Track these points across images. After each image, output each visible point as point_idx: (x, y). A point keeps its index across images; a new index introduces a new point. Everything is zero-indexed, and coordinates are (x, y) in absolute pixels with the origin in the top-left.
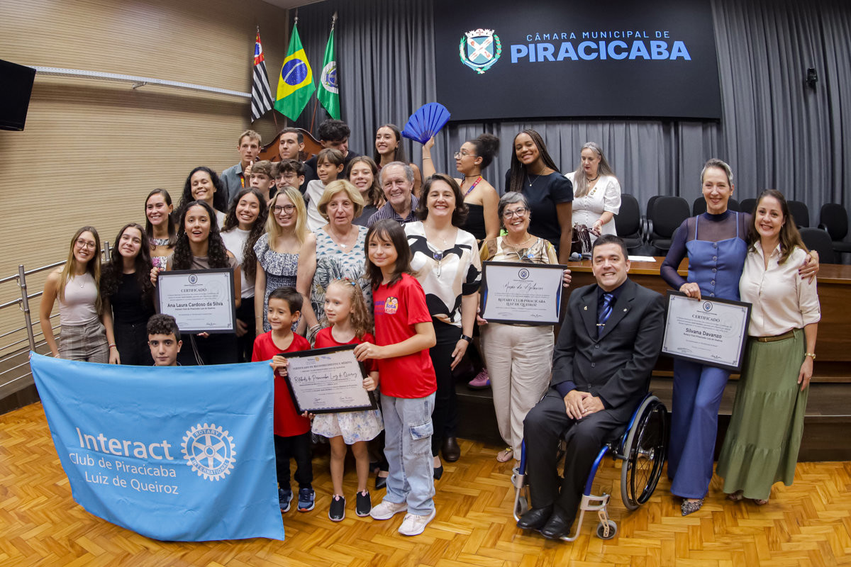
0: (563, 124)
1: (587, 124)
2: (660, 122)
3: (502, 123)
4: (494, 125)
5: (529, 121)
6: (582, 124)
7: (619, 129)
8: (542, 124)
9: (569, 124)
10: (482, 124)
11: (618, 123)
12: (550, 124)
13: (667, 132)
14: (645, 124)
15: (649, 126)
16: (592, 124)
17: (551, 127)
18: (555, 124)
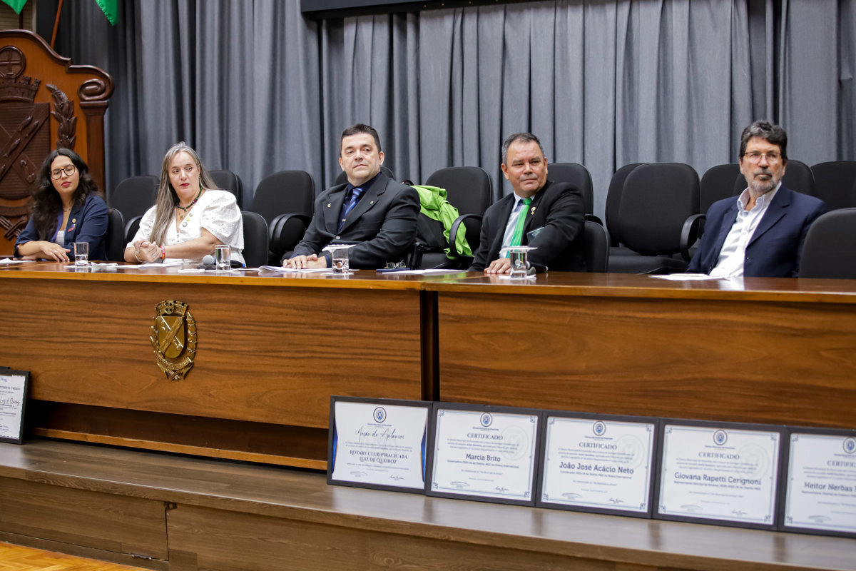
0: (537, 8)
3: (422, 12)
4: (410, 16)
6: (575, 8)
8: (495, 11)
10: (386, 17)
18: (521, 10)
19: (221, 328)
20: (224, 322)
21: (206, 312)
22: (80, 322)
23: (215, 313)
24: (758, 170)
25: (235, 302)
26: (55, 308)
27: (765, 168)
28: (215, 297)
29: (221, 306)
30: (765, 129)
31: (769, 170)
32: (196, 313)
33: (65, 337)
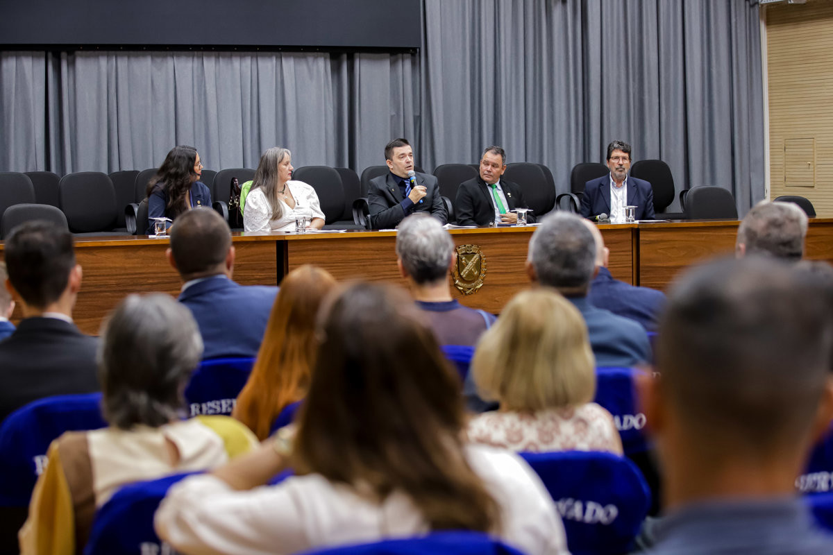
0: (178, 56)
1: (217, 57)
2: (328, 55)
3: (78, 53)
4: (64, 54)
5: (123, 50)
6: (209, 56)
7: (267, 65)
8: (144, 56)
9: (188, 56)
10: (43, 53)
11: (262, 56)
12: (158, 56)
13: (336, 70)
14: (305, 57)
15: (310, 60)
16: (224, 57)
17: (158, 60)
18: (165, 56)
19: (505, 259)
20: (506, 255)
21: (493, 250)
22: (388, 264)
23: (500, 250)
24: (617, 166)
25: (515, 243)
26: (365, 257)
27: (621, 165)
28: (499, 240)
29: (504, 245)
30: (621, 145)
31: (623, 166)
32: (485, 251)
33: (375, 276)
